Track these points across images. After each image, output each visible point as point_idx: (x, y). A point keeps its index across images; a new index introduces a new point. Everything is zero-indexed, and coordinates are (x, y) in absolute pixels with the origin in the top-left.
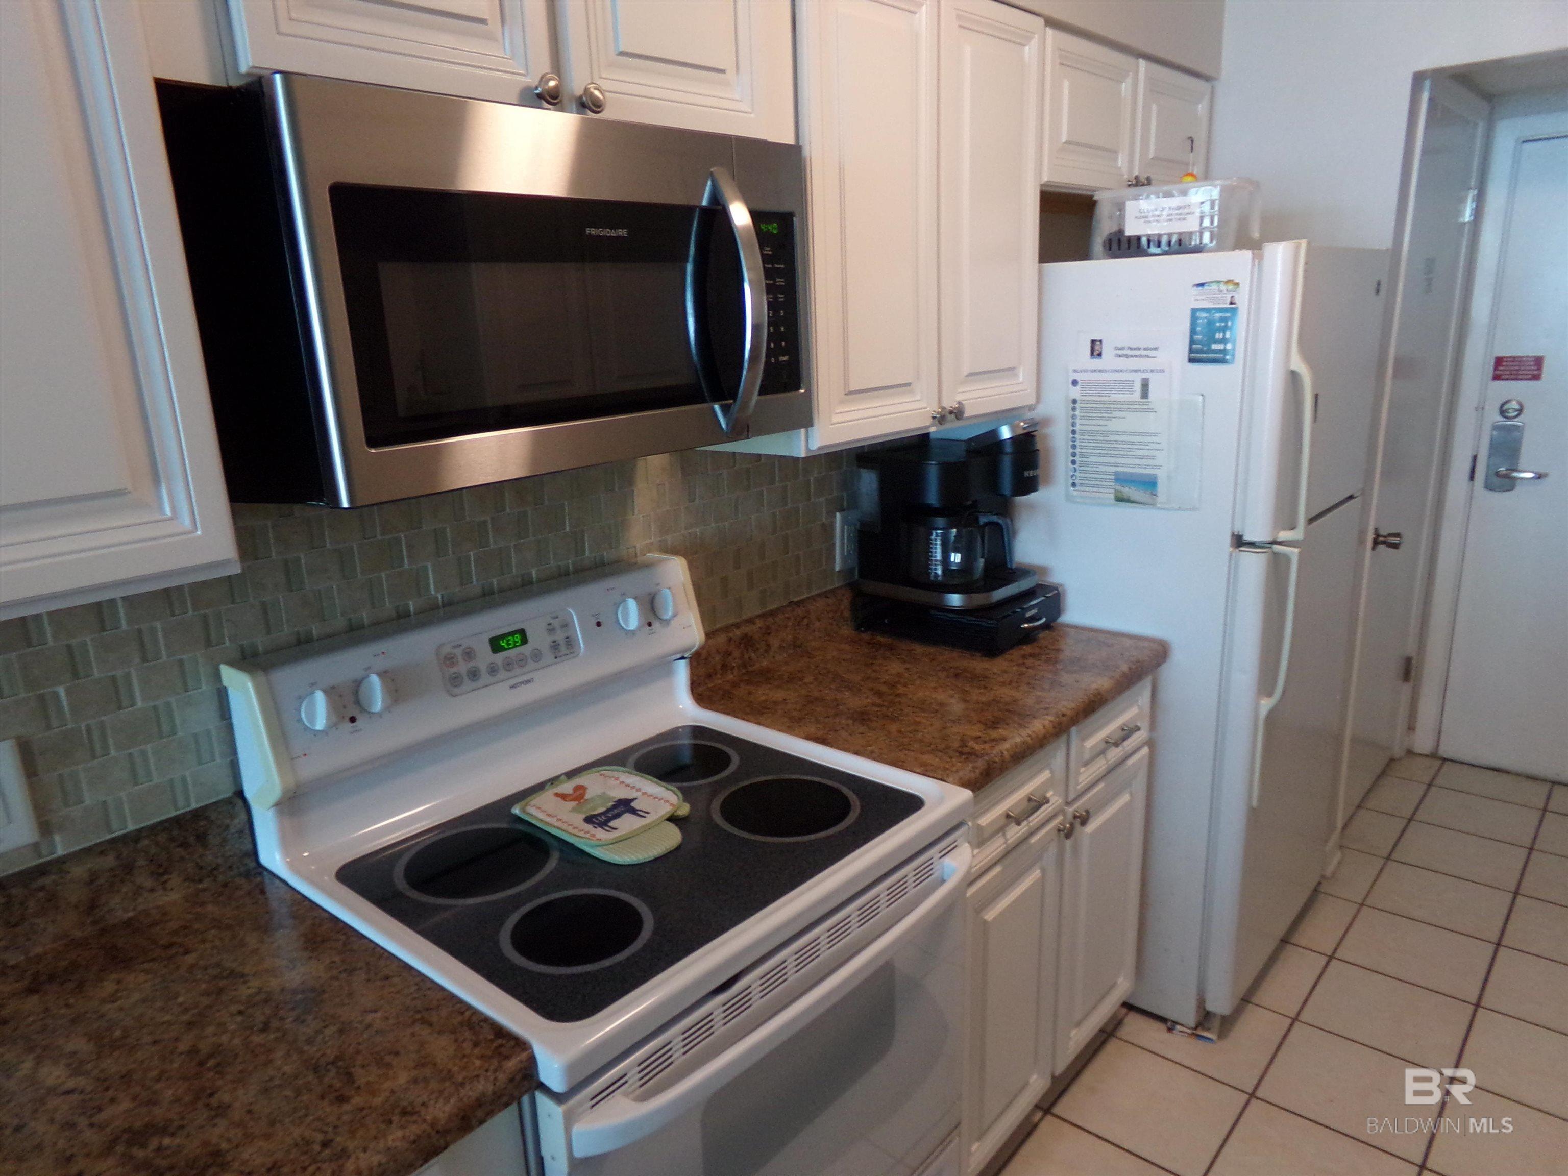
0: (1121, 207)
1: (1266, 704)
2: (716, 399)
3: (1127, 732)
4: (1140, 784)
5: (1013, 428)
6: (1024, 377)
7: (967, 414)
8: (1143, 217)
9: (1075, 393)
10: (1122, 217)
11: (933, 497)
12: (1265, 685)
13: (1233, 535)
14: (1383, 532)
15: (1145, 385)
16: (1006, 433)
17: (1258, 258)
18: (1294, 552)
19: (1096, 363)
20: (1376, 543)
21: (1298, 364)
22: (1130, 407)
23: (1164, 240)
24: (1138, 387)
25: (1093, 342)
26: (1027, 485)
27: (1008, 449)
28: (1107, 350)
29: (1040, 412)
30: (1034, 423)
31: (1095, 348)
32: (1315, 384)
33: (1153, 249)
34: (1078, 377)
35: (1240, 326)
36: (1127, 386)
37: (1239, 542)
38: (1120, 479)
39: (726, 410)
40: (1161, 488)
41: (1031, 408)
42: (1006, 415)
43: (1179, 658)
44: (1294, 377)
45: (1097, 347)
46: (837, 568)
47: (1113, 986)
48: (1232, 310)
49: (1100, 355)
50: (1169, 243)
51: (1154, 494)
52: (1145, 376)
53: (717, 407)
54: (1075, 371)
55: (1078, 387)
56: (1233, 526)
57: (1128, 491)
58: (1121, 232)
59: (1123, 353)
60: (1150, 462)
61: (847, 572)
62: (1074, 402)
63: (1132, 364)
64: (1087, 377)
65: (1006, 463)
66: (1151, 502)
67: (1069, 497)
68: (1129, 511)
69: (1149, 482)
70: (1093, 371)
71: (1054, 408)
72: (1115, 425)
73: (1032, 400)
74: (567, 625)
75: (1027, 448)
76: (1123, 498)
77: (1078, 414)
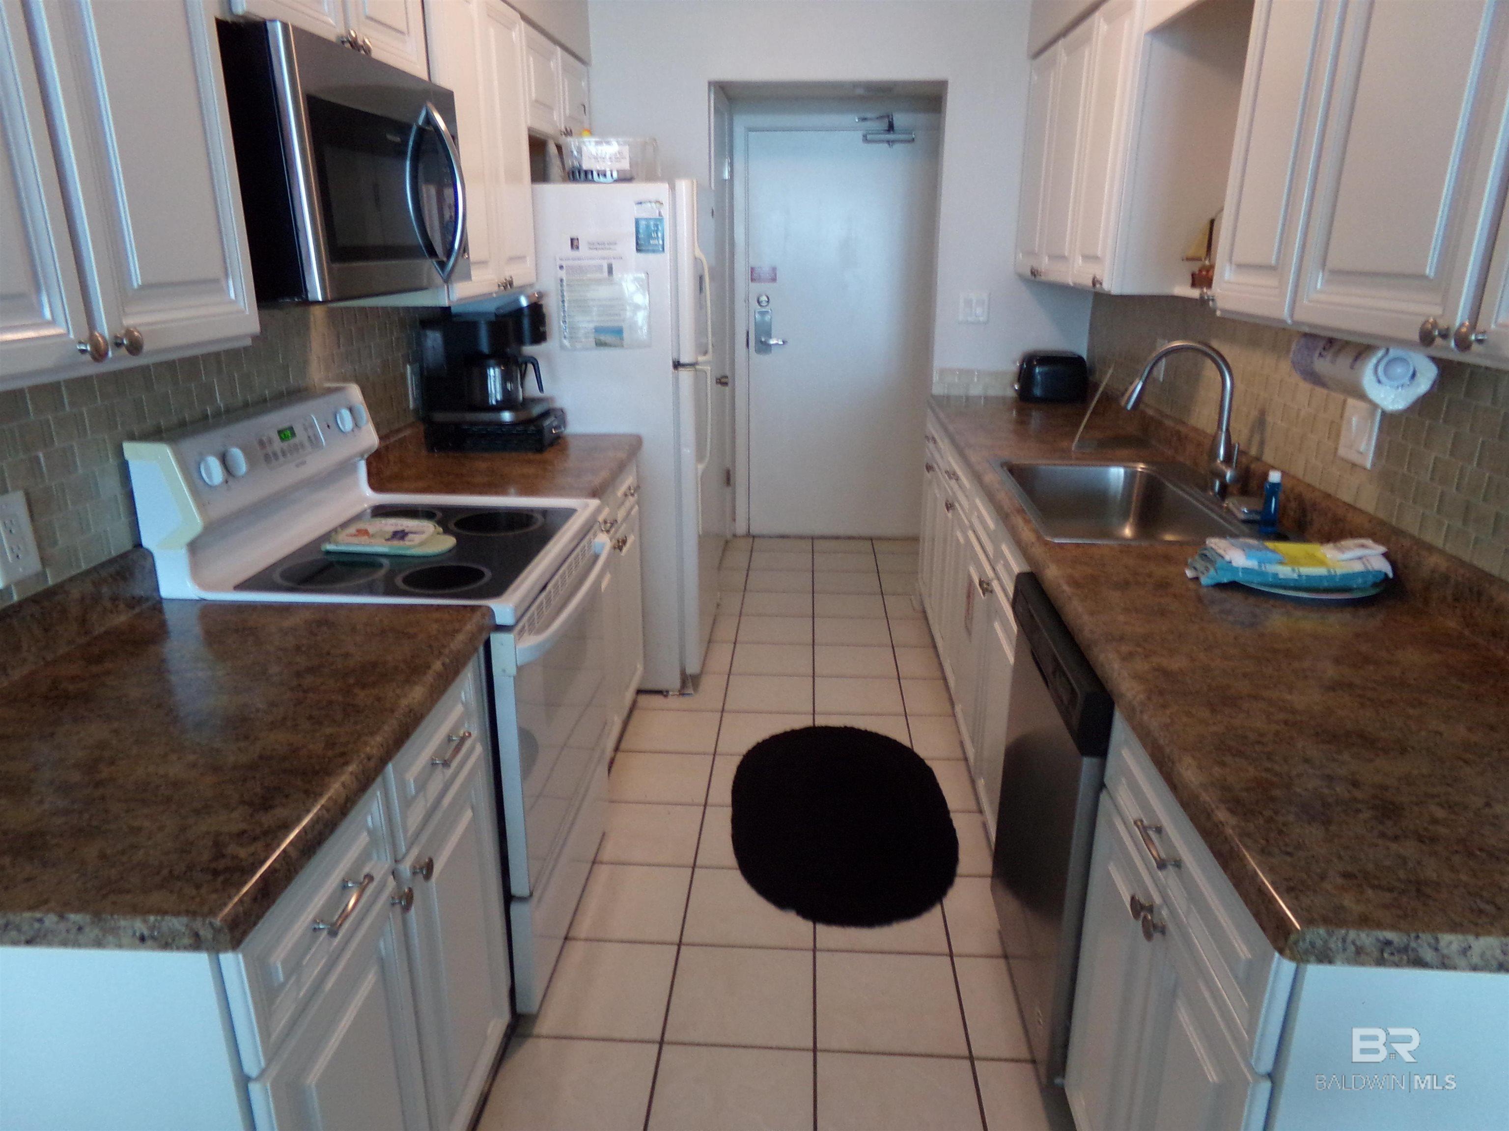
1: (701, 467)
3: (630, 489)
5: (527, 299)
6: (530, 262)
7: (515, 284)
9: (563, 274)
10: (579, 158)
11: (484, 345)
12: (700, 457)
13: (673, 360)
15: (610, 267)
16: (524, 302)
17: (672, 188)
18: (709, 369)
19: (575, 253)
21: (698, 253)
22: (599, 282)
23: (609, 174)
24: (606, 267)
25: (572, 240)
26: (538, 336)
27: (526, 312)
28: (582, 244)
29: (538, 287)
30: (541, 295)
31: (574, 243)
33: (602, 179)
34: (563, 263)
35: (667, 228)
36: (600, 268)
37: (677, 365)
38: (598, 330)
39: (442, 265)
40: (626, 335)
41: (536, 284)
42: (523, 289)
43: (646, 446)
44: (698, 263)
45: (575, 243)
46: (411, 406)
48: (659, 220)
49: (578, 248)
50: (612, 175)
51: (622, 339)
52: (609, 261)
53: (435, 262)
54: (561, 259)
55: (564, 271)
56: (672, 354)
57: (603, 338)
58: (578, 166)
59: (593, 246)
60: (616, 318)
61: (416, 410)
62: (562, 280)
63: (600, 253)
64: (570, 263)
65: (526, 323)
66: (620, 345)
67: (562, 347)
68: (605, 352)
69: (619, 332)
70: (574, 259)
71: (548, 284)
72: (590, 295)
73: (535, 280)
74: (312, 426)
75: (537, 311)
76: (600, 344)
77: (565, 288)
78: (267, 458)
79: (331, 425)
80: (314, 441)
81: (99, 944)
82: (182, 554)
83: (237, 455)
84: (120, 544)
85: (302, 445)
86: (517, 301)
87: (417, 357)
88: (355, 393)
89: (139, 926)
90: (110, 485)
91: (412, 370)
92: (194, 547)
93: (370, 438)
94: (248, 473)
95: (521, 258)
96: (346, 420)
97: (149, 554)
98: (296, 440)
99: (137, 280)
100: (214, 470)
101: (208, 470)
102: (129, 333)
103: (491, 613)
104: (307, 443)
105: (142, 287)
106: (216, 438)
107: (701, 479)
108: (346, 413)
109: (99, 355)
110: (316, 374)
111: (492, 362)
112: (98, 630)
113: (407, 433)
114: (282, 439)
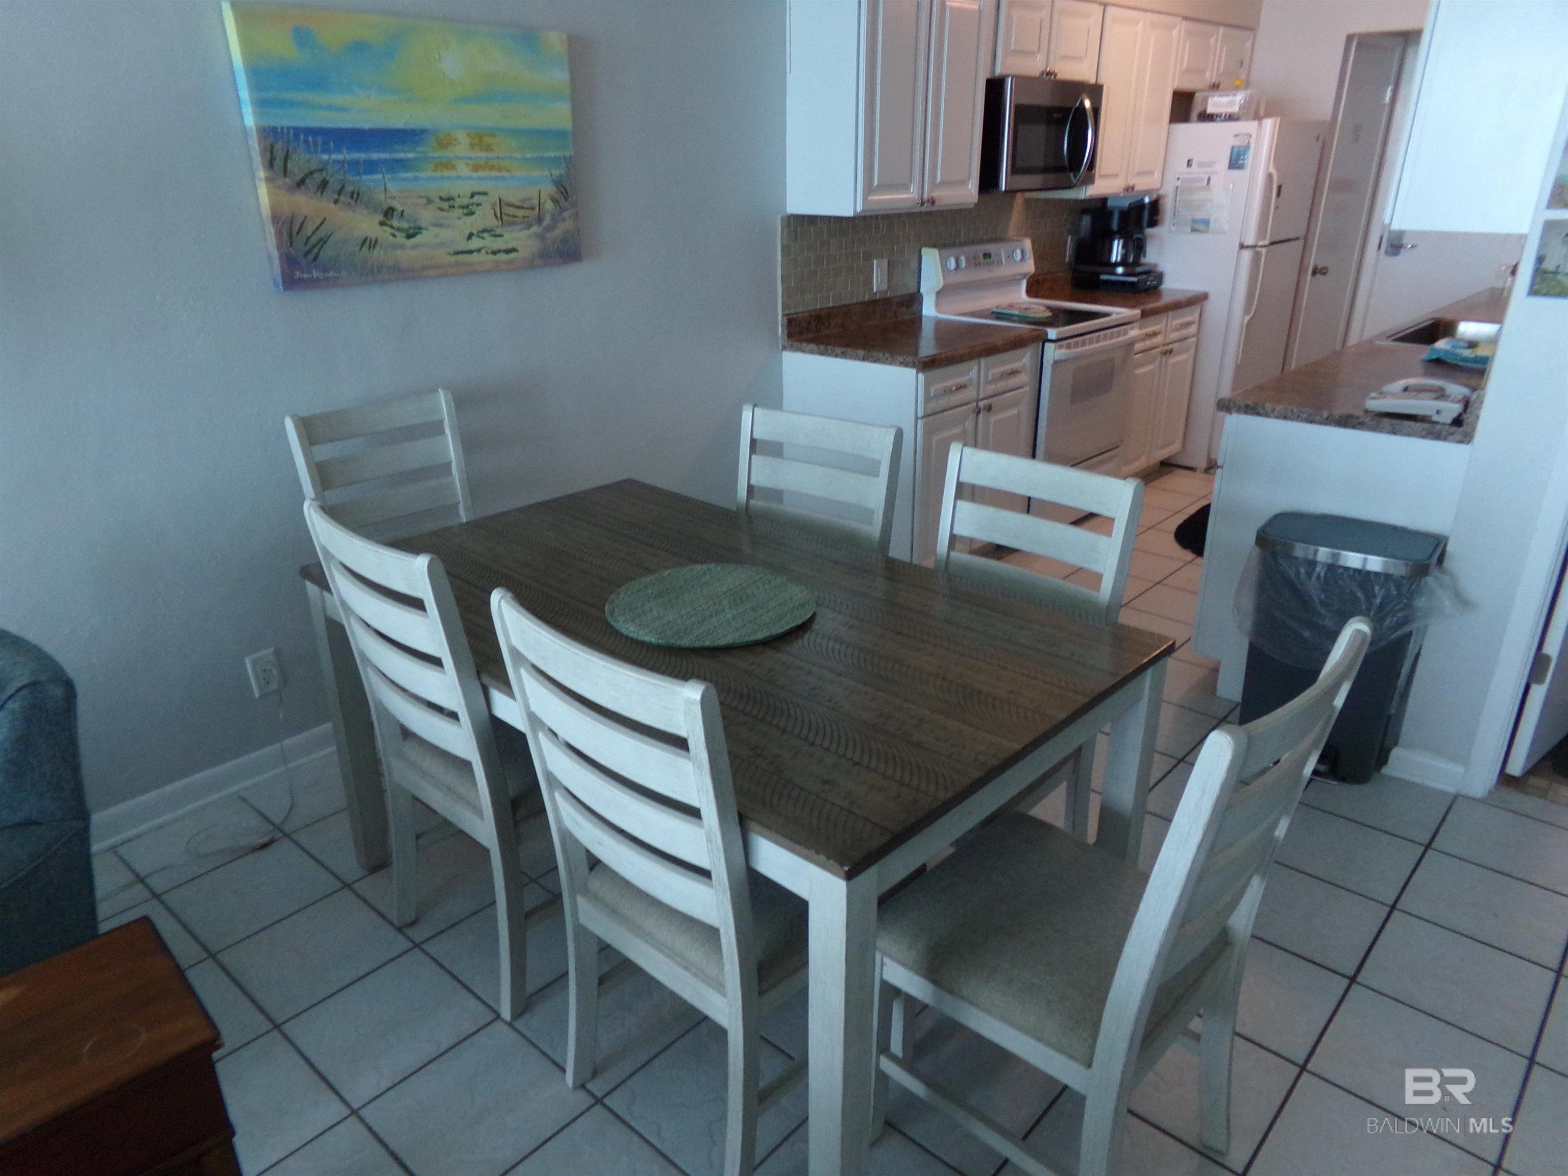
0: (1206, 100)
1: (1247, 318)
2: (1071, 171)
3: (1188, 324)
4: (1192, 351)
5: (1150, 197)
6: (1157, 175)
7: (1136, 189)
8: (1216, 104)
9: (1179, 183)
10: (1206, 104)
11: (1115, 226)
12: (1247, 310)
13: (1240, 243)
14: (1320, 266)
15: (1209, 180)
16: (1147, 200)
17: (1260, 125)
18: (1264, 250)
19: (1189, 170)
20: (1314, 273)
21: (1272, 170)
22: (1202, 189)
23: (1223, 115)
24: (1206, 179)
25: (1189, 161)
26: (1153, 223)
27: (1147, 206)
28: (1194, 164)
29: (1162, 192)
30: (1159, 197)
31: (1189, 164)
32: (1278, 177)
33: (1218, 119)
34: (1181, 177)
35: (1251, 153)
36: (1201, 180)
37: (1242, 247)
38: (1195, 221)
39: (1075, 176)
40: (1212, 225)
41: (1159, 190)
42: (1148, 192)
43: (1211, 299)
44: (1270, 176)
46: (1066, 261)
47: (1173, 443)
48: (1248, 147)
49: (1191, 166)
50: (1225, 116)
51: (1208, 227)
52: (1209, 175)
53: (1072, 175)
54: (1179, 174)
55: (1180, 181)
56: (1240, 239)
57: (1196, 226)
58: (1205, 111)
59: (1200, 165)
60: (1208, 213)
61: (1070, 264)
62: (1177, 187)
63: (1204, 170)
64: (1184, 176)
65: (1146, 214)
66: (1207, 231)
67: (1170, 231)
68: (1196, 236)
69: (1206, 222)
70: (1187, 174)
71: (1168, 190)
72: (1194, 197)
73: (1159, 186)
74: (1000, 255)
75: (1155, 207)
76: (1194, 230)
77: (1178, 193)
78: (976, 265)
79: (1010, 256)
80: (999, 262)
81: (891, 364)
82: (933, 297)
83: (963, 258)
84: (912, 289)
85: (994, 263)
86: (1142, 200)
87: (1075, 230)
88: (1028, 243)
89: (901, 359)
90: (914, 265)
91: (1071, 239)
92: (939, 294)
93: (1030, 267)
94: (965, 267)
95: (1151, 173)
96: (1018, 255)
97: (921, 296)
98: (991, 261)
99: (939, 179)
100: (952, 263)
101: (950, 263)
102: (932, 198)
103: (1047, 334)
104: (996, 263)
105: (940, 183)
106: (957, 250)
107: (1247, 327)
108: (1019, 252)
109: (922, 204)
110: (1011, 232)
111: (1118, 236)
112: (900, 319)
113: (1061, 274)
114: (985, 258)
